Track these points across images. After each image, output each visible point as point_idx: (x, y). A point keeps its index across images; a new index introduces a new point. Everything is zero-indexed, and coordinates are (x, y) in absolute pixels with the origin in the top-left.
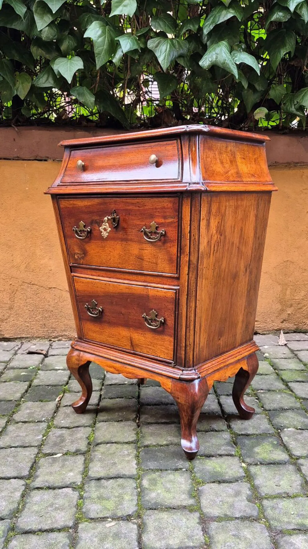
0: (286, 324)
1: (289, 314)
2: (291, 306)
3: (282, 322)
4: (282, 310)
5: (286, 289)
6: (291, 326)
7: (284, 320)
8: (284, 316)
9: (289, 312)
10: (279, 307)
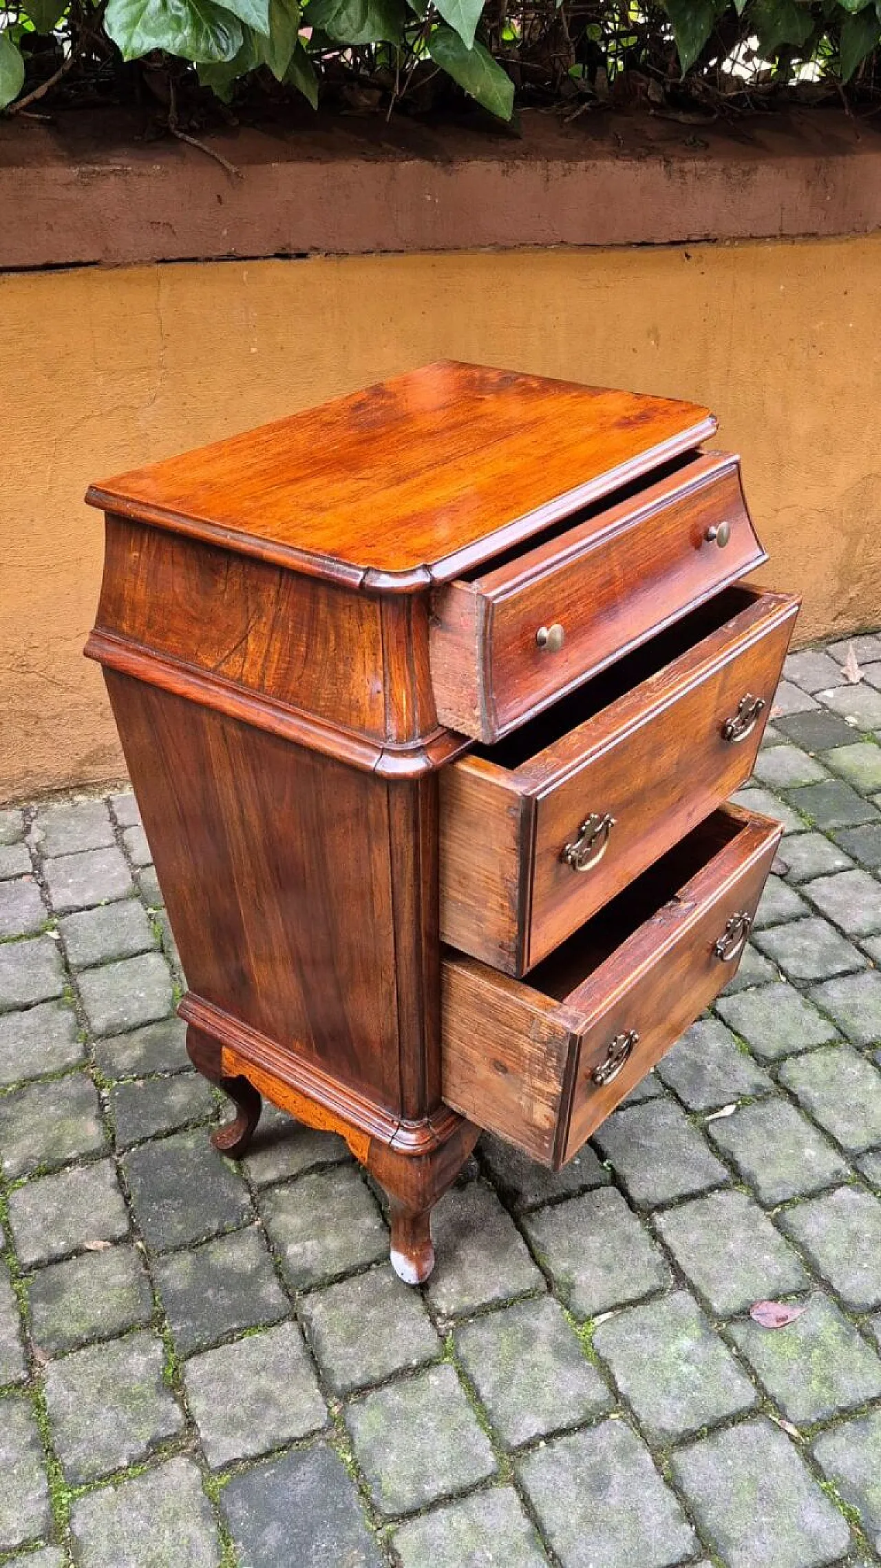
0: (842, 622)
1: (851, 599)
2: (859, 579)
3: (835, 619)
4: (842, 592)
5: (856, 544)
6: (849, 624)
7: (840, 614)
8: (842, 604)
9: (852, 595)
10: (835, 585)
